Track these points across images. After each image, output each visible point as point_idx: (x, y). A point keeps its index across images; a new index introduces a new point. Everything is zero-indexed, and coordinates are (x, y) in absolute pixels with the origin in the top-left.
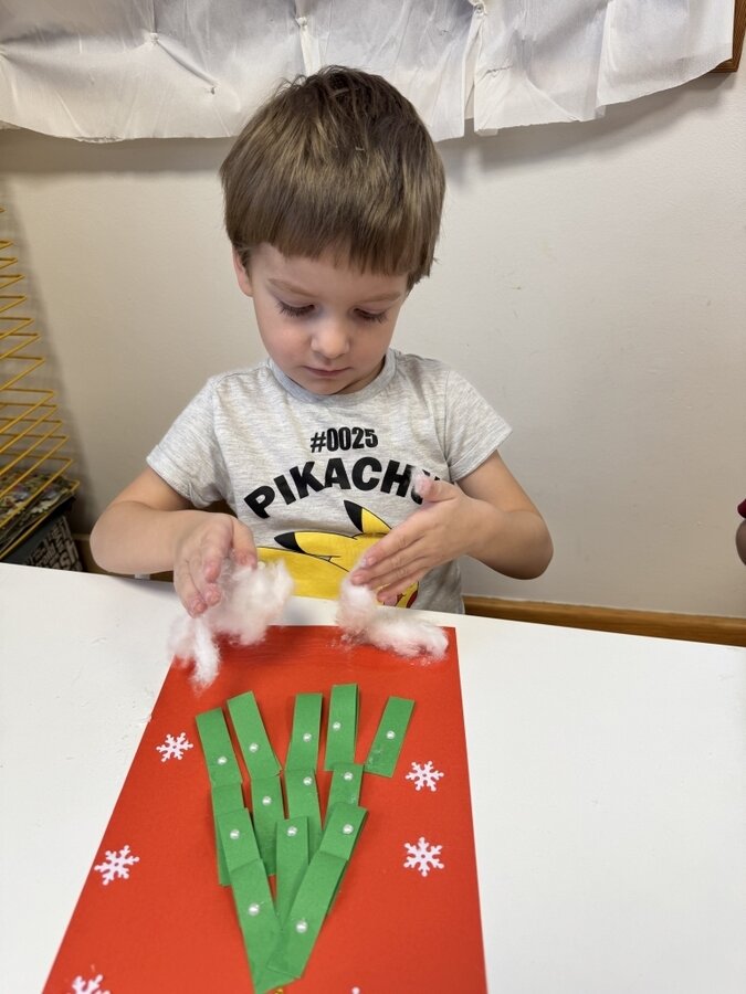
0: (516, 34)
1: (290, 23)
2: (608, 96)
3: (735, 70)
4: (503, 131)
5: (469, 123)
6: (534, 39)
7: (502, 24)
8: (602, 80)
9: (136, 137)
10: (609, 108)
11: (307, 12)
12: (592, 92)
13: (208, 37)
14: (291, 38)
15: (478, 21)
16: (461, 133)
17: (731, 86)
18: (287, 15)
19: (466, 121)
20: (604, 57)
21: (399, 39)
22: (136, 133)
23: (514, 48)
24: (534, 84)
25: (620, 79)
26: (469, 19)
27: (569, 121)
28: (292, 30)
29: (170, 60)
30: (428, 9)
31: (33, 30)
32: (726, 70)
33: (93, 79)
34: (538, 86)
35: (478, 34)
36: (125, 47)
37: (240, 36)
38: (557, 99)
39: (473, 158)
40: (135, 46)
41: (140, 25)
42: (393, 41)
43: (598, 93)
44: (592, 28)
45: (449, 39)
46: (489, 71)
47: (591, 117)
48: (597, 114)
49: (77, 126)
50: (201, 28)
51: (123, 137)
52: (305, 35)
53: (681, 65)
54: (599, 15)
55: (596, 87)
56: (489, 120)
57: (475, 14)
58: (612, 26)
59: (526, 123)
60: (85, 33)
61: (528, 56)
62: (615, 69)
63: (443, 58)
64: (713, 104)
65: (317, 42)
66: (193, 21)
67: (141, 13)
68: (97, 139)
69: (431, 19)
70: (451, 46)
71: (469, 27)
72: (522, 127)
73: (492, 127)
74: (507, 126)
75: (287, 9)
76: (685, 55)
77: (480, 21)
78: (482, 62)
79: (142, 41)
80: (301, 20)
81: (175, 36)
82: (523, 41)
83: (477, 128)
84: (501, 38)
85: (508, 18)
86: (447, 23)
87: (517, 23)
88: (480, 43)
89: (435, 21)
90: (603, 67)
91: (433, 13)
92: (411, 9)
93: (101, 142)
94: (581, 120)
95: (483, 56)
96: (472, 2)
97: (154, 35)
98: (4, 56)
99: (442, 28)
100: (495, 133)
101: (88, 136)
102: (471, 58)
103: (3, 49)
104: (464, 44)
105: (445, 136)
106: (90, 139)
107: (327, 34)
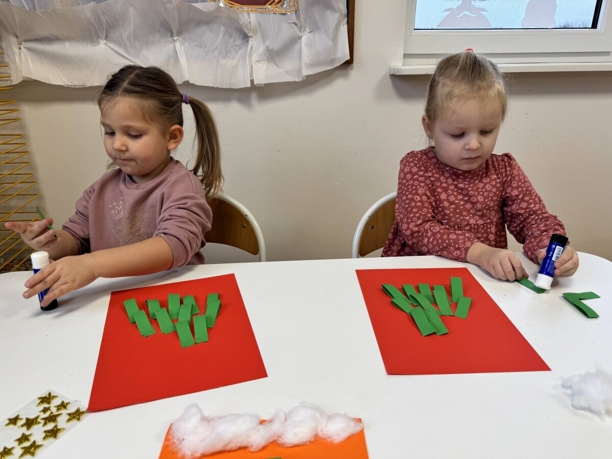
0: (267, 48)
1: (170, 39)
2: (306, 72)
3: (352, 63)
4: (266, 85)
5: (252, 81)
6: (275, 49)
7: (262, 43)
8: (303, 66)
9: (96, 85)
10: (307, 76)
11: (178, 35)
12: (300, 70)
13: (132, 43)
14: (171, 45)
15: (251, 42)
16: (249, 85)
17: (352, 69)
18: (169, 36)
19: (251, 80)
20: (303, 57)
21: (219, 47)
22: (96, 83)
23: (267, 52)
24: (277, 66)
25: (311, 65)
26: (248, 41)
27: (292, 81)
28: (171, 42)
29: (113, 52)
30: (231, 36)
31: (42, 37)
32: (349, 63)
33: (74, 59)
34: (279, 68)
35: (252, 47)
36: (89, 45)
37: (147, 44)
38: (287, 72)
39: (254, 96)
40: (95, 46)
41: (98, 37)
42: (217, 48)
43: (303, 71)
44: (297, 47)
45: (240, 48)
46: (258, 61)
47: (301, 80)
48: (303, 79)
49: (64, 79)
50: (129, 39)
51: (89, 85)
52: (178, 44)
53: (333, 61)
54: (299, 42)
55: (301, 68)
56: (260, 80)
57: (250, 39)
58: (305, 46)
59: (276, 82)
60: (70, 39)
61: (273, 56)
62: (308, 62)
63: (238, 55)
64: (347, 75)
65: (183, 47)
66: (125, 37)
67: (99, 32)
68: (75, 86)
69: (232, 40)
70: (241, 51)
71: (248, 45)
72: (273, 83)
73: (262, 83)
74: (268, 82)
75: (169, 34)
76: (333, 58)
77: (252, 42)
78: (255, 57)
79: (99, 44)
80: (176, 38)
81: (115, 42)
82: (271, 50)
83: (255, 84)
84: (262, 49)
85: (264, 41)
86: (239, 42)
87: (268, 43)
88: (253, 50)
89: (234, 41)
90: (303, 61)
91: (233, 38)
92: (224, 36)
93: (77, 87)
94: (297, 81)
95: (255, 55)
96: (248, 34)
97: (105, 41)
98: (25, 47)
99: (237, 44)
100: (263, 85)
101: (71, 84)
102: (250, 56)
103: (24, 44)
104: (247, 51)
105: (242, 86)
106: (71, 86)
107: (187, 44)
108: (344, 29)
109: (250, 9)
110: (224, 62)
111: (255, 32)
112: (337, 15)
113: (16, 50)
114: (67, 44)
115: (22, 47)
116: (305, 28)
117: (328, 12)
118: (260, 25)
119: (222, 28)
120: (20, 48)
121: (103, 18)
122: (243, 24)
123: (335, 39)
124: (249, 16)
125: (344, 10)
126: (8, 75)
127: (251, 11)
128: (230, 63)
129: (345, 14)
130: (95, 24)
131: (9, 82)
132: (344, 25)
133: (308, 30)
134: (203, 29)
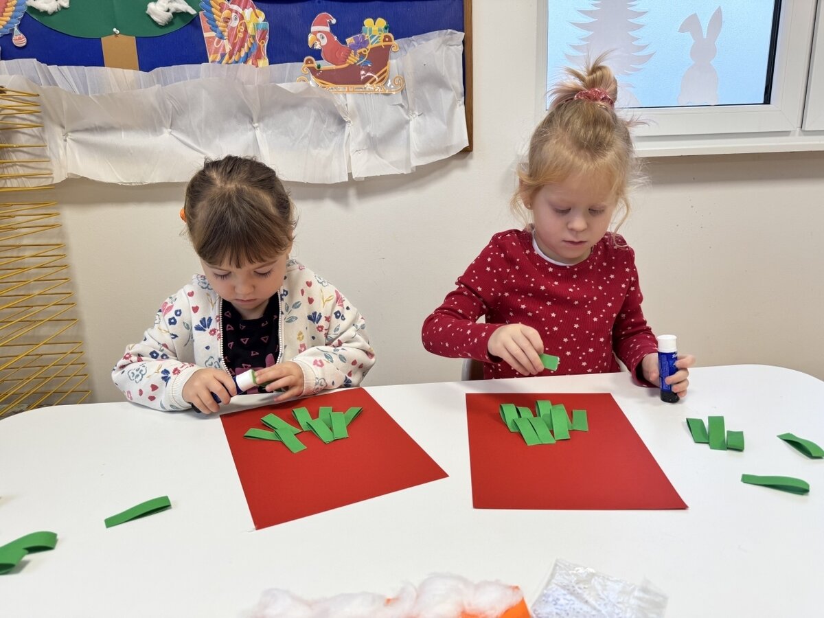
0: (368, 135)
1: (249, 126)
2: (416, 162)
3: (472, 151)
4: (367, 179)
6: (378, 136)
7: (361, 129)
8: (412, 155)
9: (157, 182)
10: (417, 167)
11: (258, 121)
12: (408, 160)
13: (203, 132)
14: (250, 134)
15: (348, 128)
16: (347, 179)
17: (471, 158)
18: (248, 122)
19: (349, 174)
20: (411, 145)
21: (309, 135)
22: (157, 181)
23: (368, 140)
24: (380, 157)
25: (421, 155)
26: (344, 127)
27: (399, 173)
28: (251, 130)
29: (179, 143)
30: (324, 122)
31: (93, 126)
32: (467, 151)
33: (132, 151)
34: (382, 158)
35: (349, 134)
36: (150, 135)
37: (221, 132)
38: (392, 163)
39: (352, 192)
40: (158, 136)
41: (161, 124)
42: (307, 135)
43: (411, 161)
44: (404, 132)
45: (335, 135)
46: (357, 151)
47: (410, 172)
48: (412, 170)
49: (118, 176)
50: (199, 127)
51: (148, 182)
52: (258, 132)
53: (447, 149)
54: (407, 127)
55: (410, 158)
56: (359, 173)
57: (347, 125)
58: (414, 131)
59: (379, 175)
60: (127, 128)
61: (375, 144)
62: (418, 150)
63: (333, 144)
64: (465, 166)
65: (264, 135)
66: (194, 124)
67: (163, 119)
68: (131, 183)
69: (325, 126)
70: (336, 139)
71: (344, 131)
72: (377, 176)
73: (362, 176)
74: (369, 175)
75: (247, 120)
76: (449, 145)
77: (350, 128)
78: (353, 146)
79: (161, 133)
80: (256, 125)
81: (182, 131)
82: (372, 137)
83: (354, 178)
84: (361, 136)
85: (364, 127)
86: (333, 128)
87: (368, 129)
88: (351, 138)
89: (327, 127)
90: (412, 149)
91: (326, 123)
92: (315, 121)
93: (133, 185)
94: (405, 173)
95: (353, 143)
96: (345, 119)
97: (170, 130)
98: (71, 139)
99: (331, 130)
100: (363, 179)
101: (126, 182)
102: (347, 145)
103: (71, 135)
104: (343, 139)
105: (338, 181)
107: (270, 132)
108: (460, 110)
109: (346, 90)
110: (314, 152)
111: (353, 117)
112: (451, 95)
113: (61, 142)
114: (123, 134)
115: (67, 139)
116: (413, 111)
117: (441, 91)
118: (358, 107)
119: (313, 113)
120: (65, 140)
121: (169, 103)
122: (339, 106)
123: (449, 122)
124: (345, 97)
125: (461, 88)
126: (49, 172)
127: (348, 91)
128: (322, 153)
129: (461, 94)
130: (159, 110)
131: (51, 179)
132: (460, 105)
133: (417, 113)
134: (290, 113)
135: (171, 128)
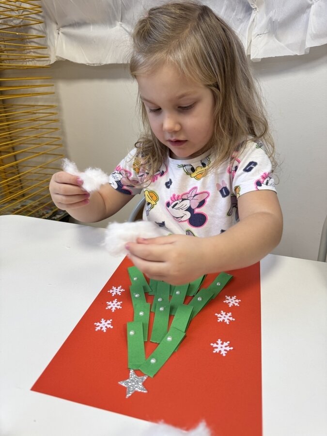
0: (271, 19)
2: (310, 44)
5: (249, 56)
6: (279, 21)
7: (265, 15)
8: (308, 37)
10: (311, 48)
12: (303, 42)
15: (254, 14)
20: (309, 27)
22: (109, 62)
23: (270, 25)
24: (278, 40)
25: (316, 36)
26: (250, 14)
27: (292, 55)
30: (233, 10)
31: (74, 22)
33: (95, 40)
34: (280, 41)
35: (254, 19)
36: (109, 28)
38: (288, 46)
40: (113, 27)
41: (115, 19)
43: (306, 43)
44: (304, 16)
45: (242, 22)
46: (258, 35)
47: (303, 53)
48: (305, 52)
49: (86, 59)
51: (104, 63)
54: (308, 11)
55: (305, 40)
56: (257, 54)
57: (253, 12)
58: (314, 15)
59: (274, 56)
60: (93, 22)
61: (276, 28)
62: (314, 32)
66: (136, 17)
67: (116, 14)
68: (94, 64)
69: (234, 14)
70: (242, 25)
71: (250, 18)
72: (271, 57)
73: (258, 57)
74: (265, 57)
78: (256, 31)
79: (115, 25)
81: (128, 23)
82: (274, 22)
83: (251, 58)
84: (264, 21)
85: (267, 13)
86: (241, 15)
87: (271, 14)
88: (255, 23)
89: (236, 15)
90: (309, 32)
92: (226, 10)
93: (95, 65)
94: (299, 54)
95: (256, 28)
96: (252, 6)
98: (62, 32)
100: (261, 61)
101: (90, 63)
103: (63, 30)
104: (248, 25)
106: (91, 64)
111: (259, 4)
113: (56, 35)
114: (92, 27)
120: (59, 34)
126: (48, 56)
130: (113, 6)
131: (49, 62)
135: (121, 22)
